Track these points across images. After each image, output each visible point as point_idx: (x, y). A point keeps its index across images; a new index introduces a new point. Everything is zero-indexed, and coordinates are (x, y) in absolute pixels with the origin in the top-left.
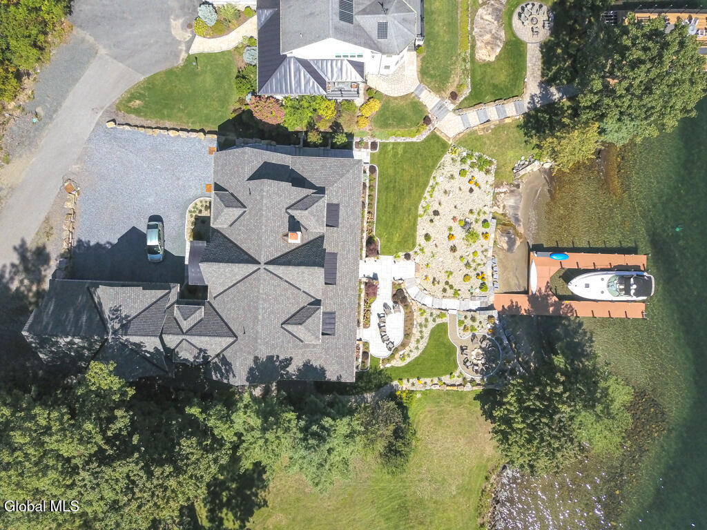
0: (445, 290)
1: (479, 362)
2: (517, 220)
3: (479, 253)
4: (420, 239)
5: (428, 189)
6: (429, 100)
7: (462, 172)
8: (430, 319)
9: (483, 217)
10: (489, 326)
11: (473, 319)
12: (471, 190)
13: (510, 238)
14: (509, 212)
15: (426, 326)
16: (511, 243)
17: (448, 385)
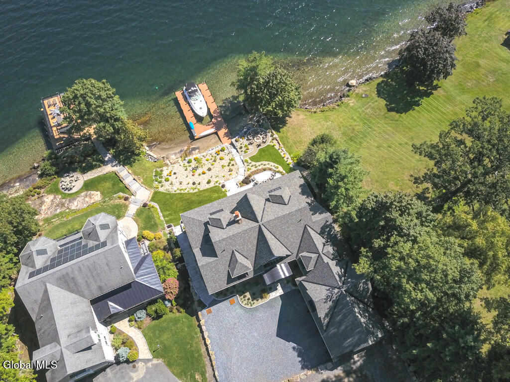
0: (233, 165)
1: (261, 137)
2: (181, 151)
3: (206, 158)
4: (212, 185)
5: (182, 192)
6: (133, 209)
7: (167, 180)
8: (251, 165)
9: (187, 164)
10: (241, 140)
11: (241, 148)
12: (175, 173)
13: (192, 150)
14: (178, 155)
15: (255, 165)
16: (194, 149)
17: (280, 145)
